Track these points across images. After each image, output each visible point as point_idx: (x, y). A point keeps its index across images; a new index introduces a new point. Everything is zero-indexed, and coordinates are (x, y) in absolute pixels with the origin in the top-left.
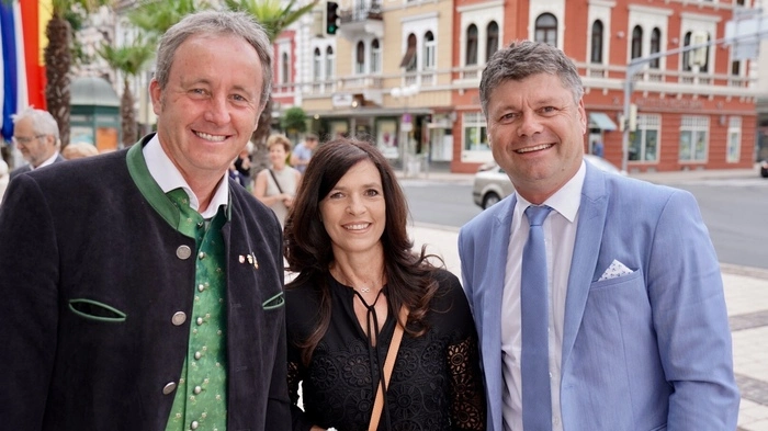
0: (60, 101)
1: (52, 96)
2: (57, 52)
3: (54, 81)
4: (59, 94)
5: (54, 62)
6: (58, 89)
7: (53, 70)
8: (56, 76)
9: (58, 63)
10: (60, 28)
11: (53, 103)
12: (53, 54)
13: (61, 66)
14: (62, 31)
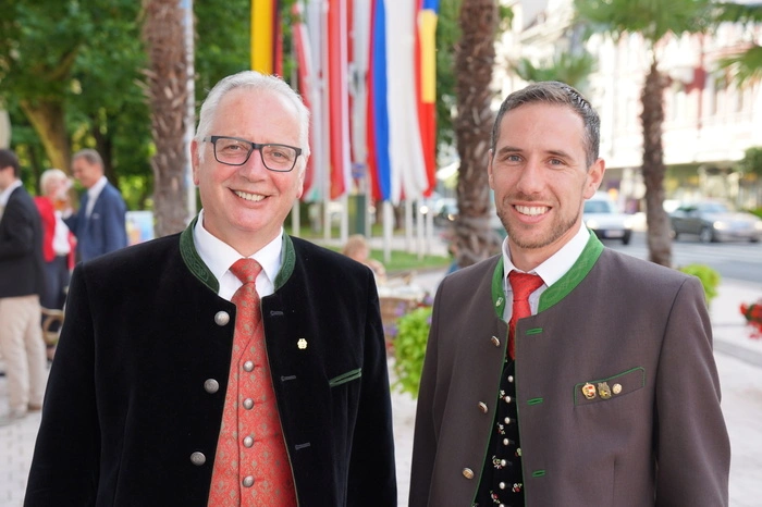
0: (477, 131)
1: (466, 123)
2: (477, 48)
3: (469, 99)
4: (477, 121)
5: (471, 67)
6: (475, 111)
7: (469, 80)
8: (473, 90)
9: (478, 68)
10: (482, 8)
11: (467, 135)
12: (470, 54)
13: (483, 71)
14: (486, 12)
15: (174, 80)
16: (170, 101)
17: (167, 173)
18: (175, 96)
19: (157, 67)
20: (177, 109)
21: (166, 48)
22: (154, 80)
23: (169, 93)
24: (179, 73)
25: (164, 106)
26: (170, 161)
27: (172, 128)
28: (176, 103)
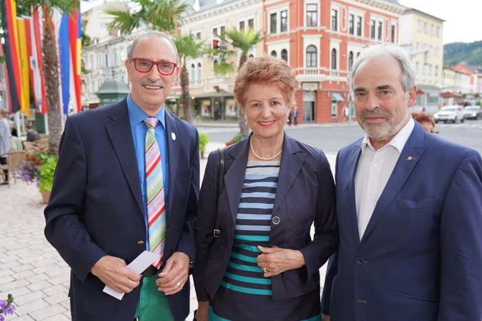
16: (53, 76)
17: (53, 102)
18: (55, 74)
21: (51, 56)
22: (46, 68)
23: (53, 73)
24: (56, 65)
25: (51, 77)
26: (54, 97)
28: (55, 76)
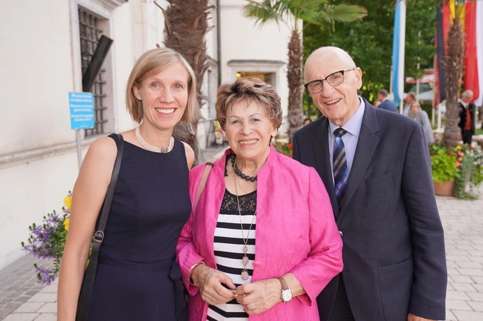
15: (458, 59)
16: (455, 67)
18: (457, 65)
19: (450, 55)
20: (458, 70)
21: (455, 47)
22: (449, 60)
23: (455, 64)
24: (459, 56)
25: (453, 69)
27: (455, 77)
28: (457, 68)
